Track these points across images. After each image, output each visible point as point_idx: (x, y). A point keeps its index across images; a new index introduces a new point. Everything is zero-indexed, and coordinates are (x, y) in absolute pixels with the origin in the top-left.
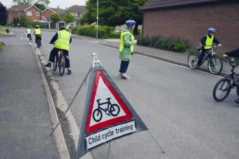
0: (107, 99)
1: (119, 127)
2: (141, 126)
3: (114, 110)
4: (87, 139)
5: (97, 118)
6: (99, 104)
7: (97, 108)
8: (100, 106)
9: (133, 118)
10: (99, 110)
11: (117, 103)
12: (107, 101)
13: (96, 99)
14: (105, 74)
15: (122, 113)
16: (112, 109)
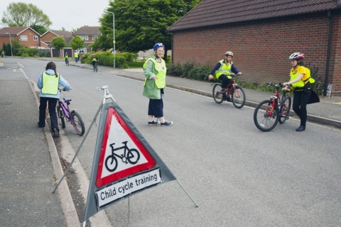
1: (139, 177)
2: (167, 175)
3: (133, 156)
4: (99, 193)
5: (111, 167)
6: (113, 150)
9: (157, 166)
12: (124, 145)
13: (109, 143)
14: (119, 111)
16: (130, 155)
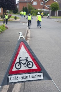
0: (26, 58)
1: (32, 75)
2: (47, 77)
3: (30, 65)
6: (20, 60)
7: (19, 62)
8: (21, 61)
9: (42, 71)
10: (19, 63)
11: (32, 61)
12: (26, 59)
13: (18, 57)
14: (26, 44)
15: (35, 67)
16: (28, 64)
